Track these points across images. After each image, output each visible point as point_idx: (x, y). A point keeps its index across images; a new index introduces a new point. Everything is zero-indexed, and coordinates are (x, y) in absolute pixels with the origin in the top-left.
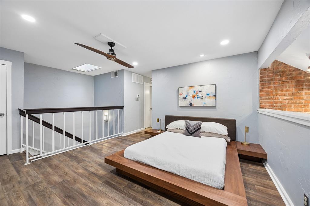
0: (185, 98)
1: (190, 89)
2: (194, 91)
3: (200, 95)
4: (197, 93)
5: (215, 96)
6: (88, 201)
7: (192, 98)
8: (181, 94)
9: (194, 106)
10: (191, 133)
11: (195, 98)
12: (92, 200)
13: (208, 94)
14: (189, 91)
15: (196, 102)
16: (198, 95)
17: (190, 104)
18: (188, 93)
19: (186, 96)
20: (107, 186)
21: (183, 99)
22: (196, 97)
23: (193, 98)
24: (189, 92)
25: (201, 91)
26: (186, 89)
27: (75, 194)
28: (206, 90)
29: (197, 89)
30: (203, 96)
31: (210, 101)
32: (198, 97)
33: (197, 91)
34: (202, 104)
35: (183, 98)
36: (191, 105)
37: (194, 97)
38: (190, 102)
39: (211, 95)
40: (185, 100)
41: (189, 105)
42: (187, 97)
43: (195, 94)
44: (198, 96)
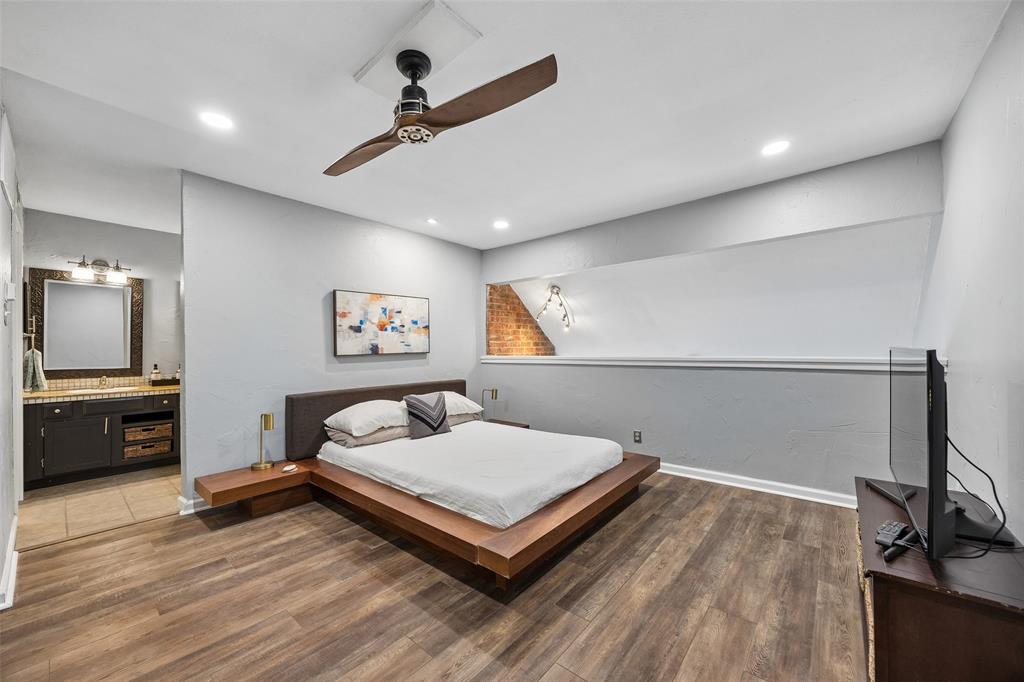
0: (358, 330)
1: (372, 299)
2: (384, 310)
3: (397, 323)
4: (391, 317)
5: (427, 327)
6: (650, 619)
7: (377, 329)
8: (344, 315)
9: (383, 354)
10: (436, 426)
11: (386, 330)
12: (645, 612)
13: (415, 323)
14: (368, 306)
15: (389, 342)
16: (392, 322)
17: (372, 349)
18: (366, 313)
19: (361, 322)
20: (584, 597)
21: (352, 332)
22: (389, 328)
23: (381, 330)
24: (369, 310)
25: (400, 312)
26: (361, 298)
27: (631, 662)
28: (412, 310)
29: (393, 303)
30: (403, 326)
31: (417, 341)
32: (393, 328)
33: (391, 311)
34: (402, 349)
35: (351, 327)
36: (375, 350)
37: (382, 328)
38: (373, 342)
39: (421, 325)
40: (358, 334)
41: (370, 352)
42: (363, 326)
43: (385, 320)
44: (393, 325)
